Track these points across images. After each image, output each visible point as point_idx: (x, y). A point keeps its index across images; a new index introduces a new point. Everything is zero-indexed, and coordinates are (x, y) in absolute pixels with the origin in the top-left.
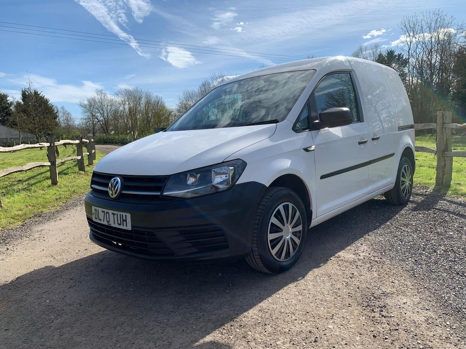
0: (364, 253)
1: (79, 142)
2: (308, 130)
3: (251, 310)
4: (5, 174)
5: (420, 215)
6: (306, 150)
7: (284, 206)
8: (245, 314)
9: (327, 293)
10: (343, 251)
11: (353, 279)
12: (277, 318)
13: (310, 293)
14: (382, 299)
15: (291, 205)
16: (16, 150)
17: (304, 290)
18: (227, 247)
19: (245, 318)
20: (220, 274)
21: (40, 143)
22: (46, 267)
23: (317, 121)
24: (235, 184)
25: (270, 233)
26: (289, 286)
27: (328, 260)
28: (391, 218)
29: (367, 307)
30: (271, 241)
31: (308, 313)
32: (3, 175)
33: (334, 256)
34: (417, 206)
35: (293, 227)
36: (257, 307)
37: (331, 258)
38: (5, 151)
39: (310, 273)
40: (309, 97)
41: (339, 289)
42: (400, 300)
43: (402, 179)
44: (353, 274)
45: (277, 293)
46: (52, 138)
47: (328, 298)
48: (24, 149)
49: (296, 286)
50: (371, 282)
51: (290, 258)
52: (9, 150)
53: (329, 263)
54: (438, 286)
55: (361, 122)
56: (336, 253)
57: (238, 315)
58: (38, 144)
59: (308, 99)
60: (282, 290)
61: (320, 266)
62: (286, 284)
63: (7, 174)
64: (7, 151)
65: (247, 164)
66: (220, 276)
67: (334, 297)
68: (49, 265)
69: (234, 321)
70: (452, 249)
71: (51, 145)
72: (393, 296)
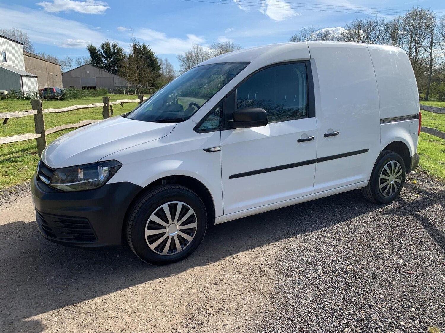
0: (264, 258)
1: (140, 101)
2: (217, 130)
3: (99, 298)
4: (54, 131)
5: (384, 221)
6: (208, 151)
7: (169, 205)
8: (90, 300)
9: (173, 296)
10: (247, 252)
11: (215, 286)
12: (107, 311)
13: (162, 292)
14: (211, 315)
15: (180, 204)
16: (67, 111)
17: (161, 288)
18: (94, 239)
19: (85, 305)
20: (118, 256)
21: (94, 104)
22: (20, 221)
23: (233, 120)
24: (105, 184)
25: (148, 229)
26: (154, 281)
27: (221, 259)
28: (347, 220)
29: (188, 320)
30: (149, 237)
31: (135, 312)
32: (53, 132)
33: (231, 256)
34: (398, 208)
35: (181, 225)
36: (106, 297)
37: (225, 258)
38: (55, 112)
39: (189, 271)
40: (227, 95)
41: (189, 294)
42: (225, 320)
43: (382, 176)
44: (222, 280)
45: (137, 286)
46: (106, 99)
47: (168, 302)
48: (76, 109)
49: (159, 282)
50: (225, 293)
51: (177, 253)
52: (59, 112)
53: (218, 263)
54: (281, 313)
55: (309, 118)
56: (239, 252)
57: (84, 300)
58: (92, 104)
59: (225, 97)
60: (144, 284)
61: (205, 265)
62: (156, 278)
63: (56, 131)
64: (56, 112)
65: (121, 165)
66: (118, 257)
67: (174, 302)
68: (23, 220)
69: (74, 305)
70: (357, 272)
71: (105, 105)
72: (226, 314)
